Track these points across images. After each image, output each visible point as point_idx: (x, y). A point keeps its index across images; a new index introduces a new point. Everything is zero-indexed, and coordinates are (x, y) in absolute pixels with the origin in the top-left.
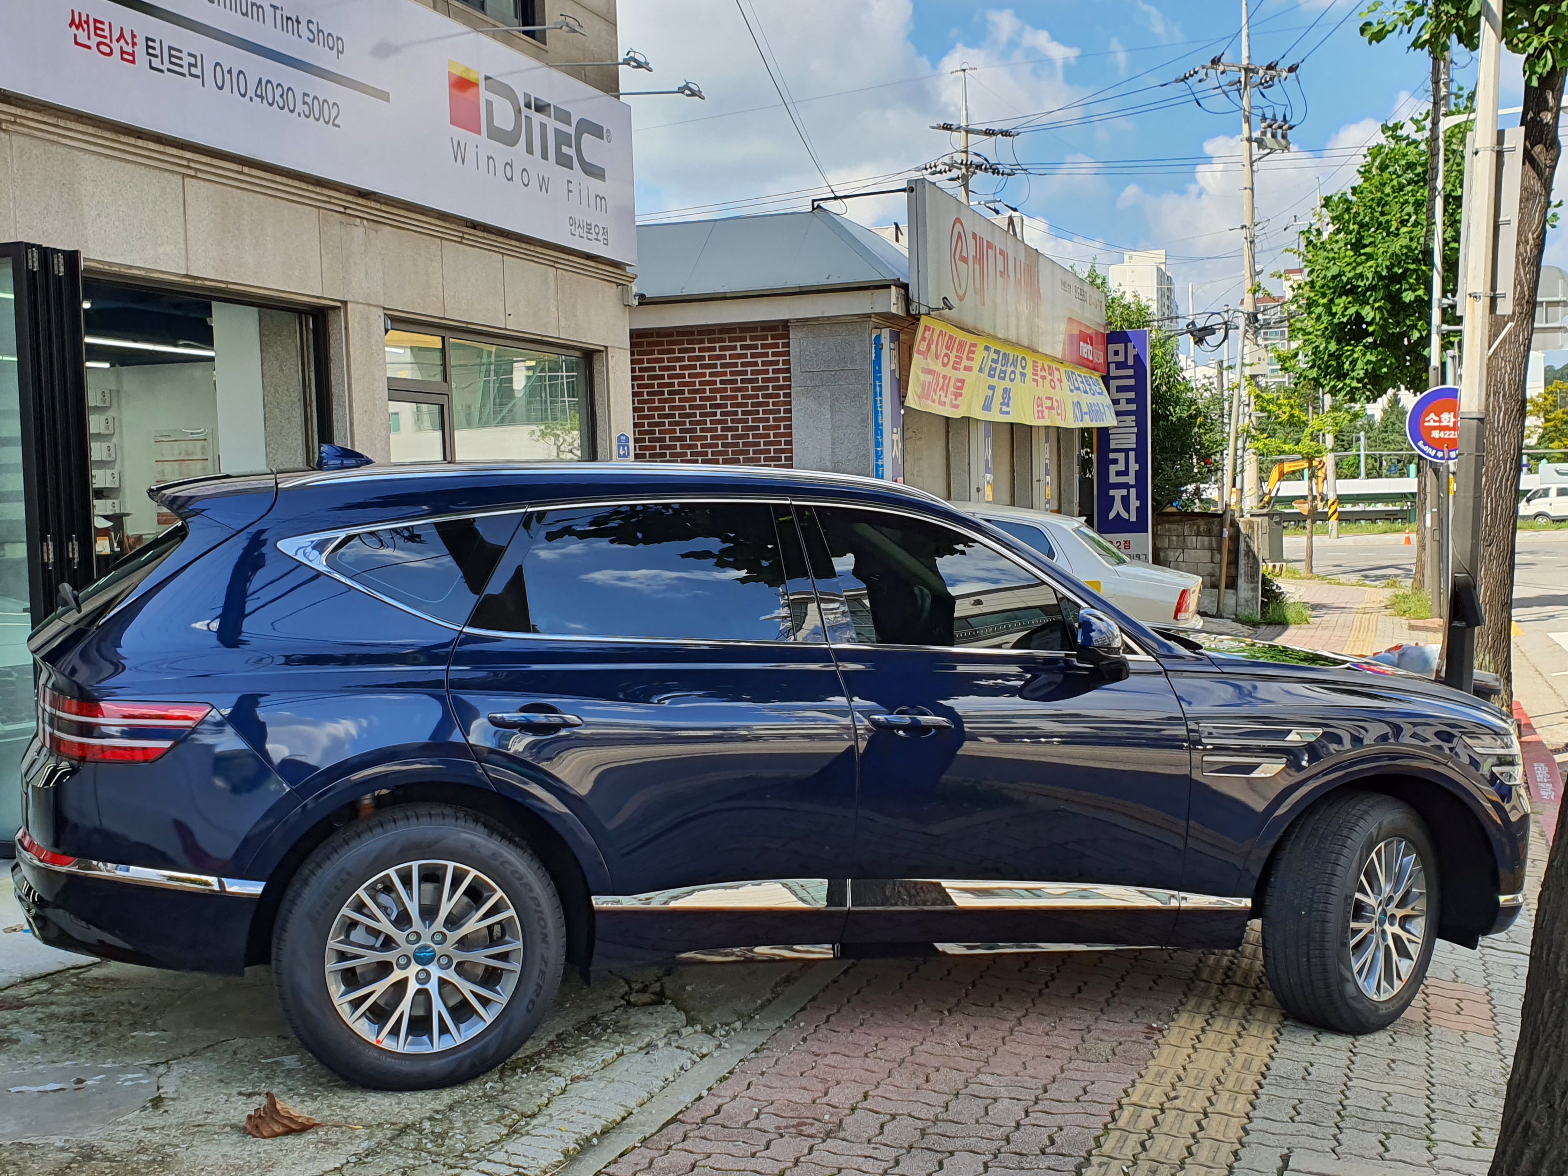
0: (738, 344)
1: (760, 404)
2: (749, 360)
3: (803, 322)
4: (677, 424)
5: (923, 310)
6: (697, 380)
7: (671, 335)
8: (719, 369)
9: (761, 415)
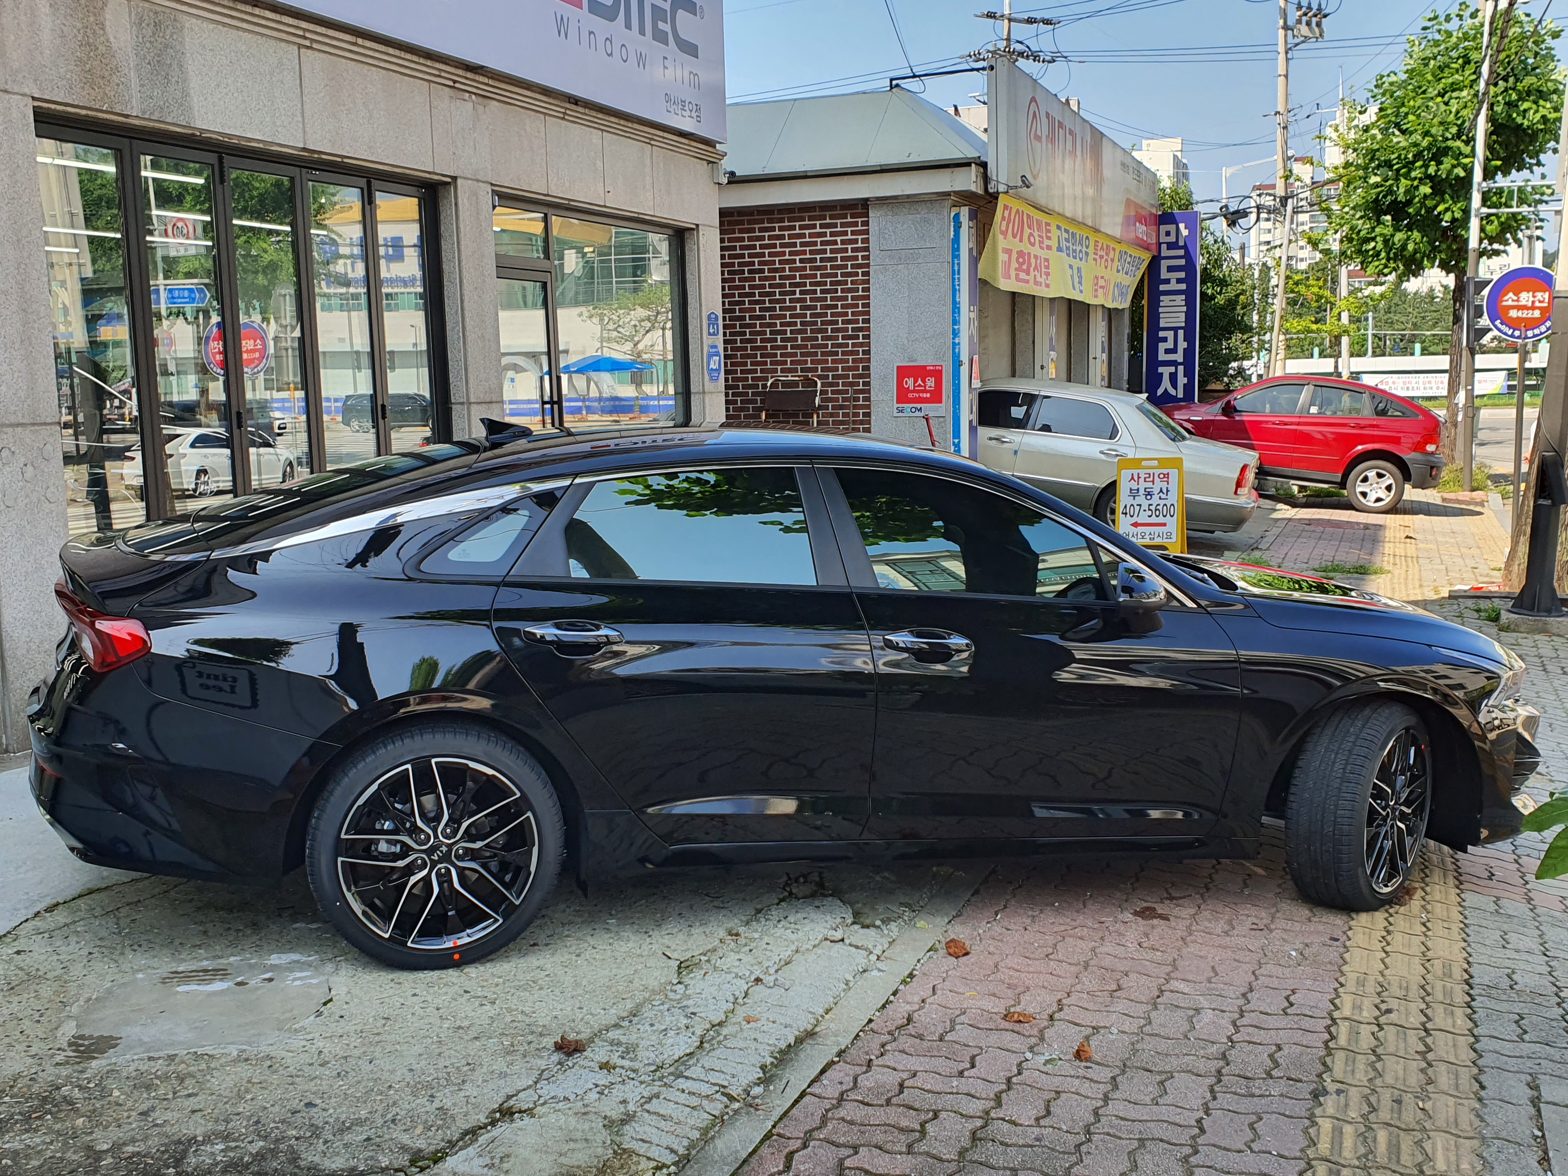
0: (818, 223)
1: (839, 283)
2: (828, 238)
3: (883, 201)
5: (1002, 188)
6: (777, 259)
7: (752, 214)
8: (798, 248)
9: (839, 294)
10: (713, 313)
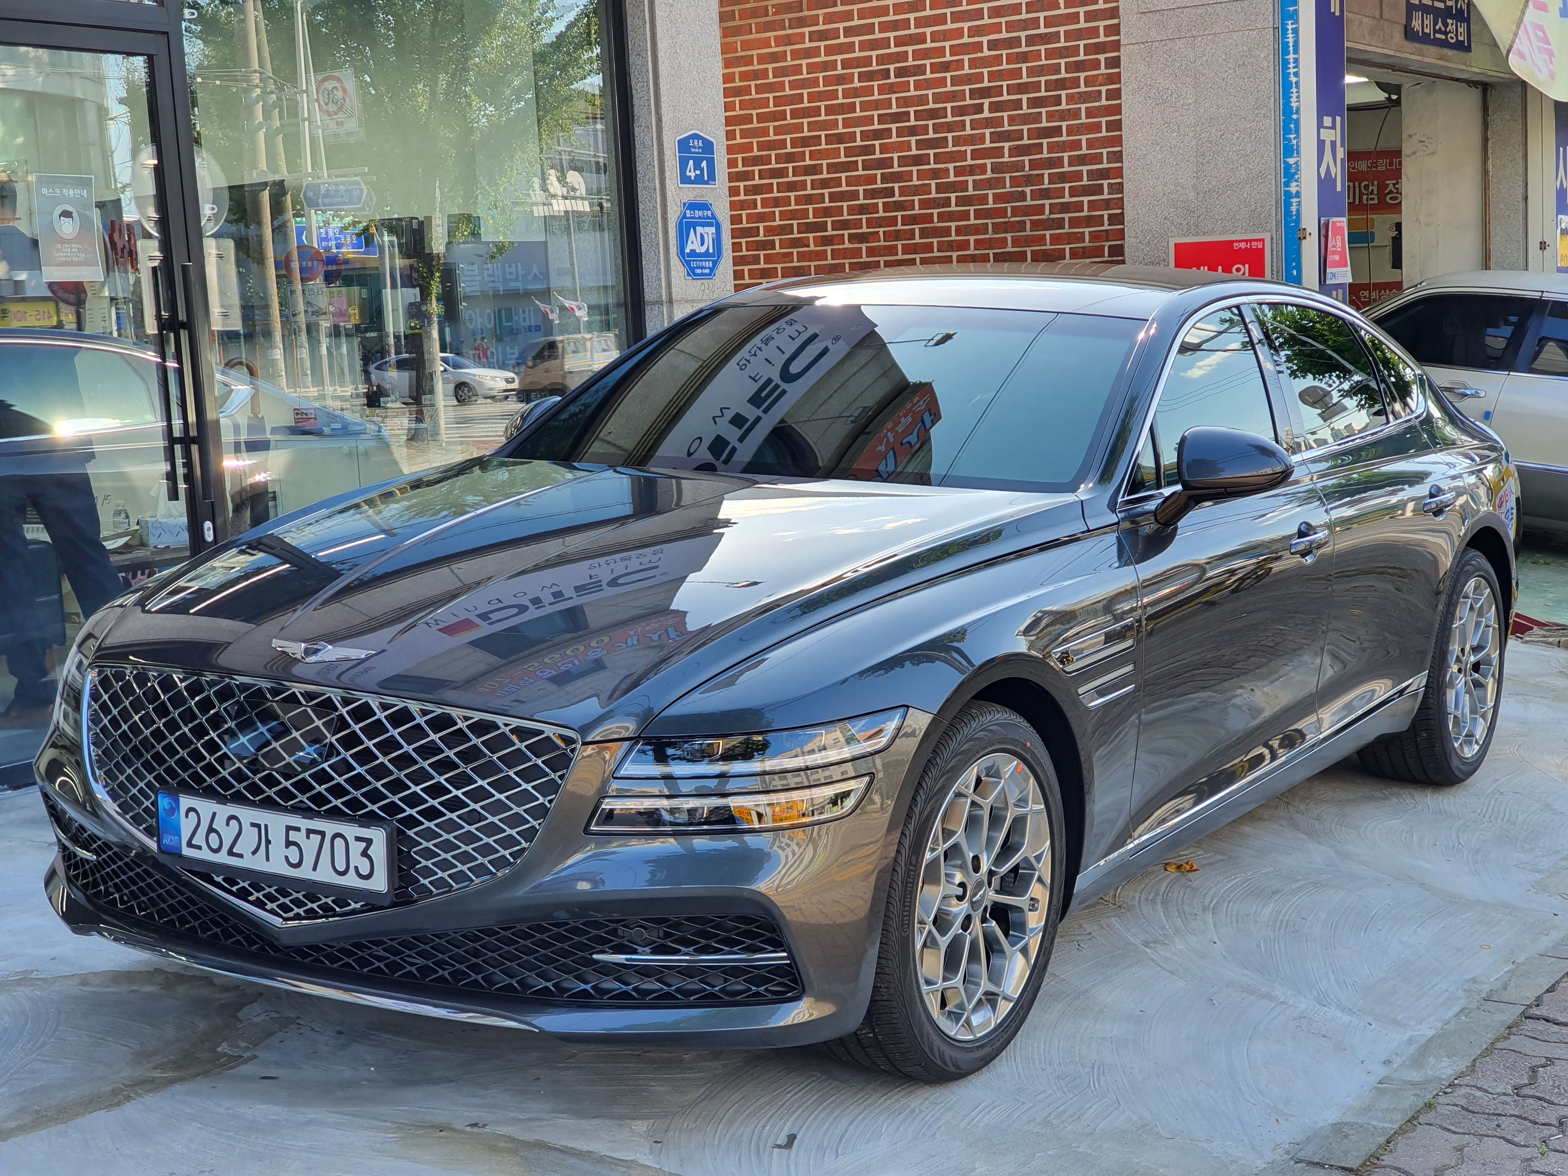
9: (1064, 106)
10: (695, 136)
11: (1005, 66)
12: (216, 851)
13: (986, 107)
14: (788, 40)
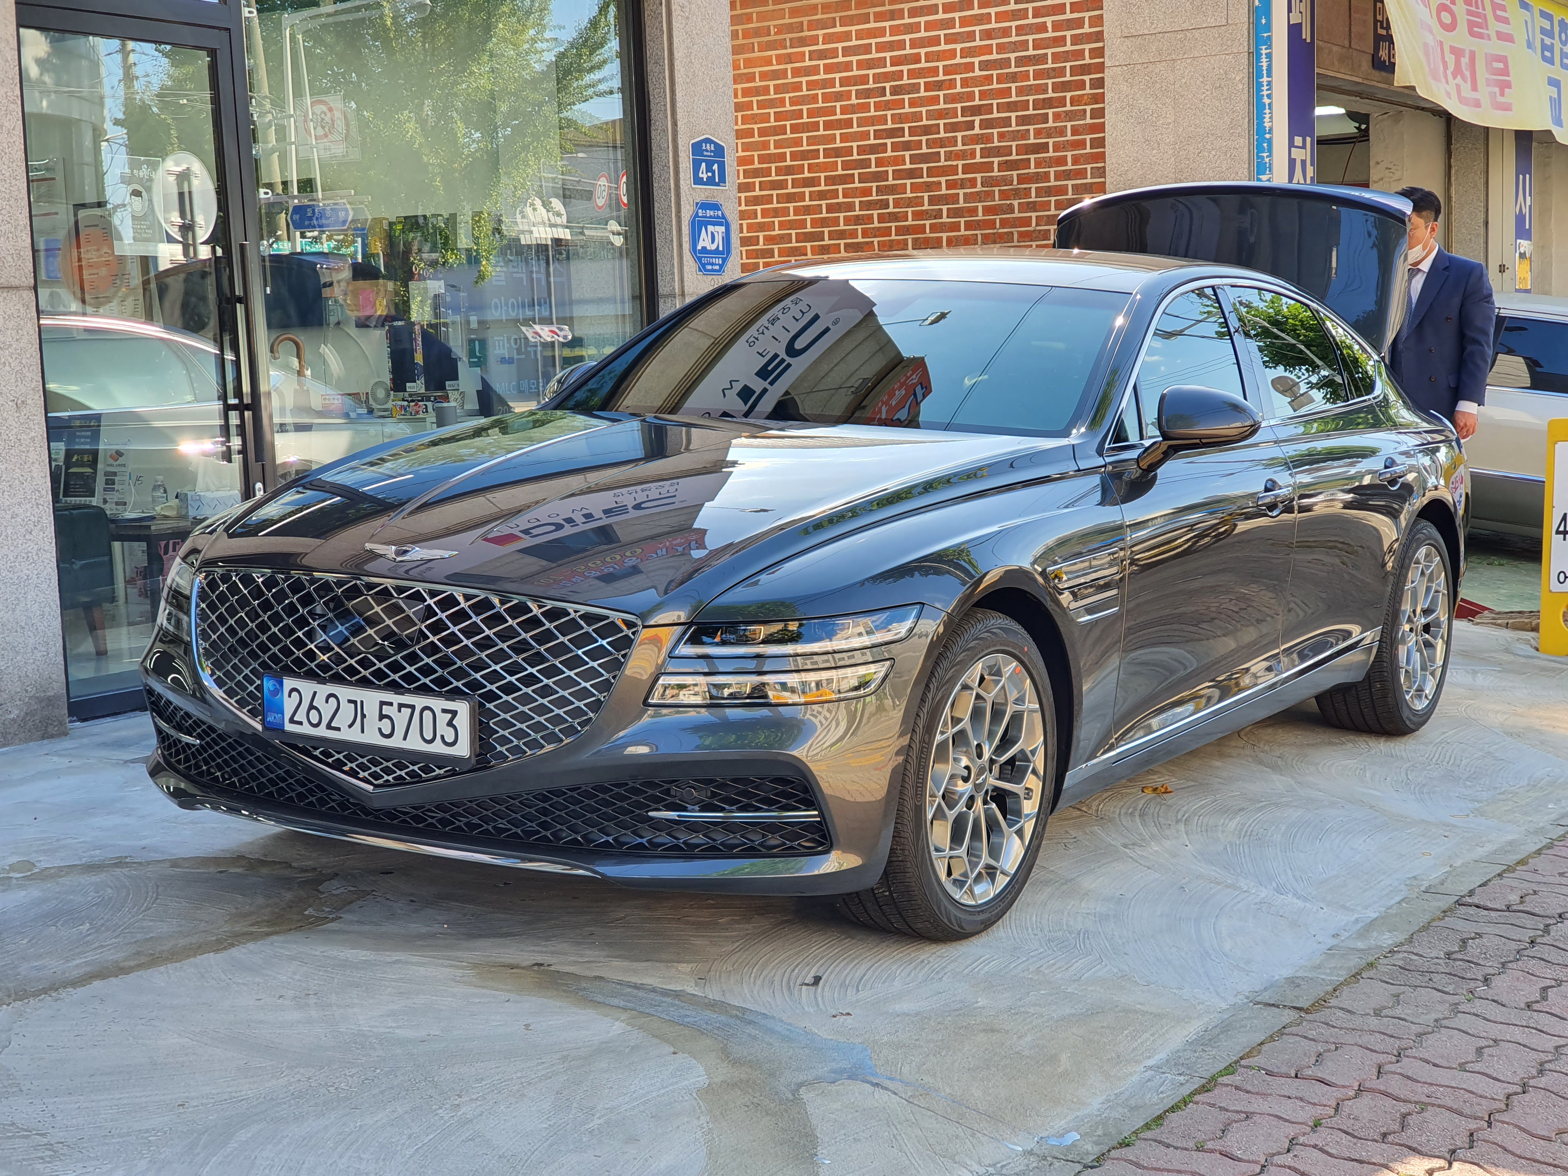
1: (1049, 103)
4: (907, 146)
6: (941, 65)
9: (1051, 124)
10: (707, 141)
11: (995, 86)
12: (316, 726)
13: (977, 124)
14: (789, 58)
